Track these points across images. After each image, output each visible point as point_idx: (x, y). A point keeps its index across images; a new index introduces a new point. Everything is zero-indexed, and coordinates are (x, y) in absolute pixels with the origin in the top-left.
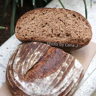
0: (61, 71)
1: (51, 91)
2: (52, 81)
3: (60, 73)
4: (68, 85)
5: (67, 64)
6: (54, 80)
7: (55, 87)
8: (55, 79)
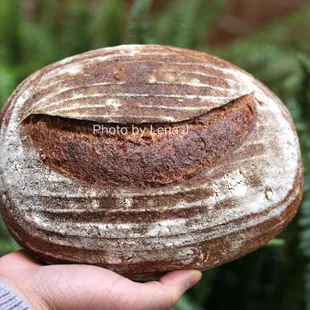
0: (97, 199)
1: (30, 210)
2: (54, 194)
3: (90, 200)
4: (78, 245)
5: (129, 203)
6: (60, 198)
7: (45, 213)
8: (66, 198)
